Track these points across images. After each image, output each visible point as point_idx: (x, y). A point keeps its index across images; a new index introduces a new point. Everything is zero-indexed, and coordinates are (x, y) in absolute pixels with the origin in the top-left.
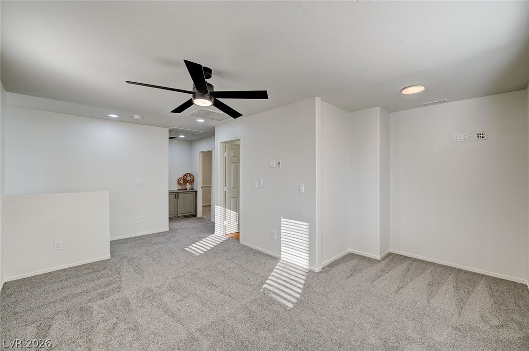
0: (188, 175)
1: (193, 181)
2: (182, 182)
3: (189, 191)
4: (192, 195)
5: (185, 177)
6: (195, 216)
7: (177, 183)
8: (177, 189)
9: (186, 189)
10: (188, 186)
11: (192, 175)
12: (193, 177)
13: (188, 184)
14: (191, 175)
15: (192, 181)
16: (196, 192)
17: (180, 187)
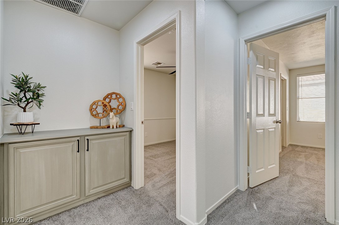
0: (114, 96)
1: (124, 108)
2: (100, 110)
3: (115, 130)
4: (120, 141)
5: (108, 100)
6: (128, 185)
7: (89, 113)
8: (88, 126)
9: (109, 127)
10: (113, 120)
11: (121, 97)
12: (124, 99)
13: (112, 114)
14: (118, 96)
15: (121, 111)
16: (131, 132)
17: (96, 123)
